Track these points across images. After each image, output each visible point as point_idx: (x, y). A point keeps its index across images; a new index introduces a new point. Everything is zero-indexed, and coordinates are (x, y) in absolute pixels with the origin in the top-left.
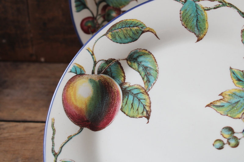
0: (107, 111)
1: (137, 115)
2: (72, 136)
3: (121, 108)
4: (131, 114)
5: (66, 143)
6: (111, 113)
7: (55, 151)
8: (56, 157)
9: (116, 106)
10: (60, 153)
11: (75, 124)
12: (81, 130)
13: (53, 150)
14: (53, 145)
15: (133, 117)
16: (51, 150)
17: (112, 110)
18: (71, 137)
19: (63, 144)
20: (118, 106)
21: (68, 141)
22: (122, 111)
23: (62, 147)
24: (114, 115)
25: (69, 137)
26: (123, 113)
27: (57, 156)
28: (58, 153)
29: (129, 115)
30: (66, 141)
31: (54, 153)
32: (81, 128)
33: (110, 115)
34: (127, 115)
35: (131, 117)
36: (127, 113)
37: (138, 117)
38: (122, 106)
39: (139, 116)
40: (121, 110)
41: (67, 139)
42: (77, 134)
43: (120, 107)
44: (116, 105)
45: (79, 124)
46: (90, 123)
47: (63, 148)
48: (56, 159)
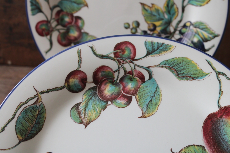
0: (215, 138)
1: (186, 151)
2: (221, 96)
3: (204, 148)
4: (191, 148)
5: (220, 87)
6: (210, 138)
7: (222, 75)
8: (217, 72)
9: (210, 146)
10: (217, 77)
11: (228, 106)
12: (219, 106)
13: (224, 75)
14: (228, 78)
15: (187, 147)
16: (226, 74)
17: (211, 142)
18: (221, 94)
19: (221, 84)
20: (209, 149)
21: (220, 89)
22: (201, 146)
23: (220, 82)
24: (206, 139)
25: (222, 93)
26: (199, 145)
27: (217, 74)
28: (218, 76)
29: (192, 146)
30: (221, 89)
31: (221, 73)
32: (220, 107)
33: (209, 136)
34: (194, 145)
35: (189, 145)
36: (195, 146)
37: (183, 149)
38: (205, 150)
39: (184, 151)
40: (203, 146)
41: (222, 90)
42: (219, 100)
43: (206, 148)
44: (211, 148)
45: (225, 109)
46: (218, 117)
47: (218, 82)
48: (215, 72)
